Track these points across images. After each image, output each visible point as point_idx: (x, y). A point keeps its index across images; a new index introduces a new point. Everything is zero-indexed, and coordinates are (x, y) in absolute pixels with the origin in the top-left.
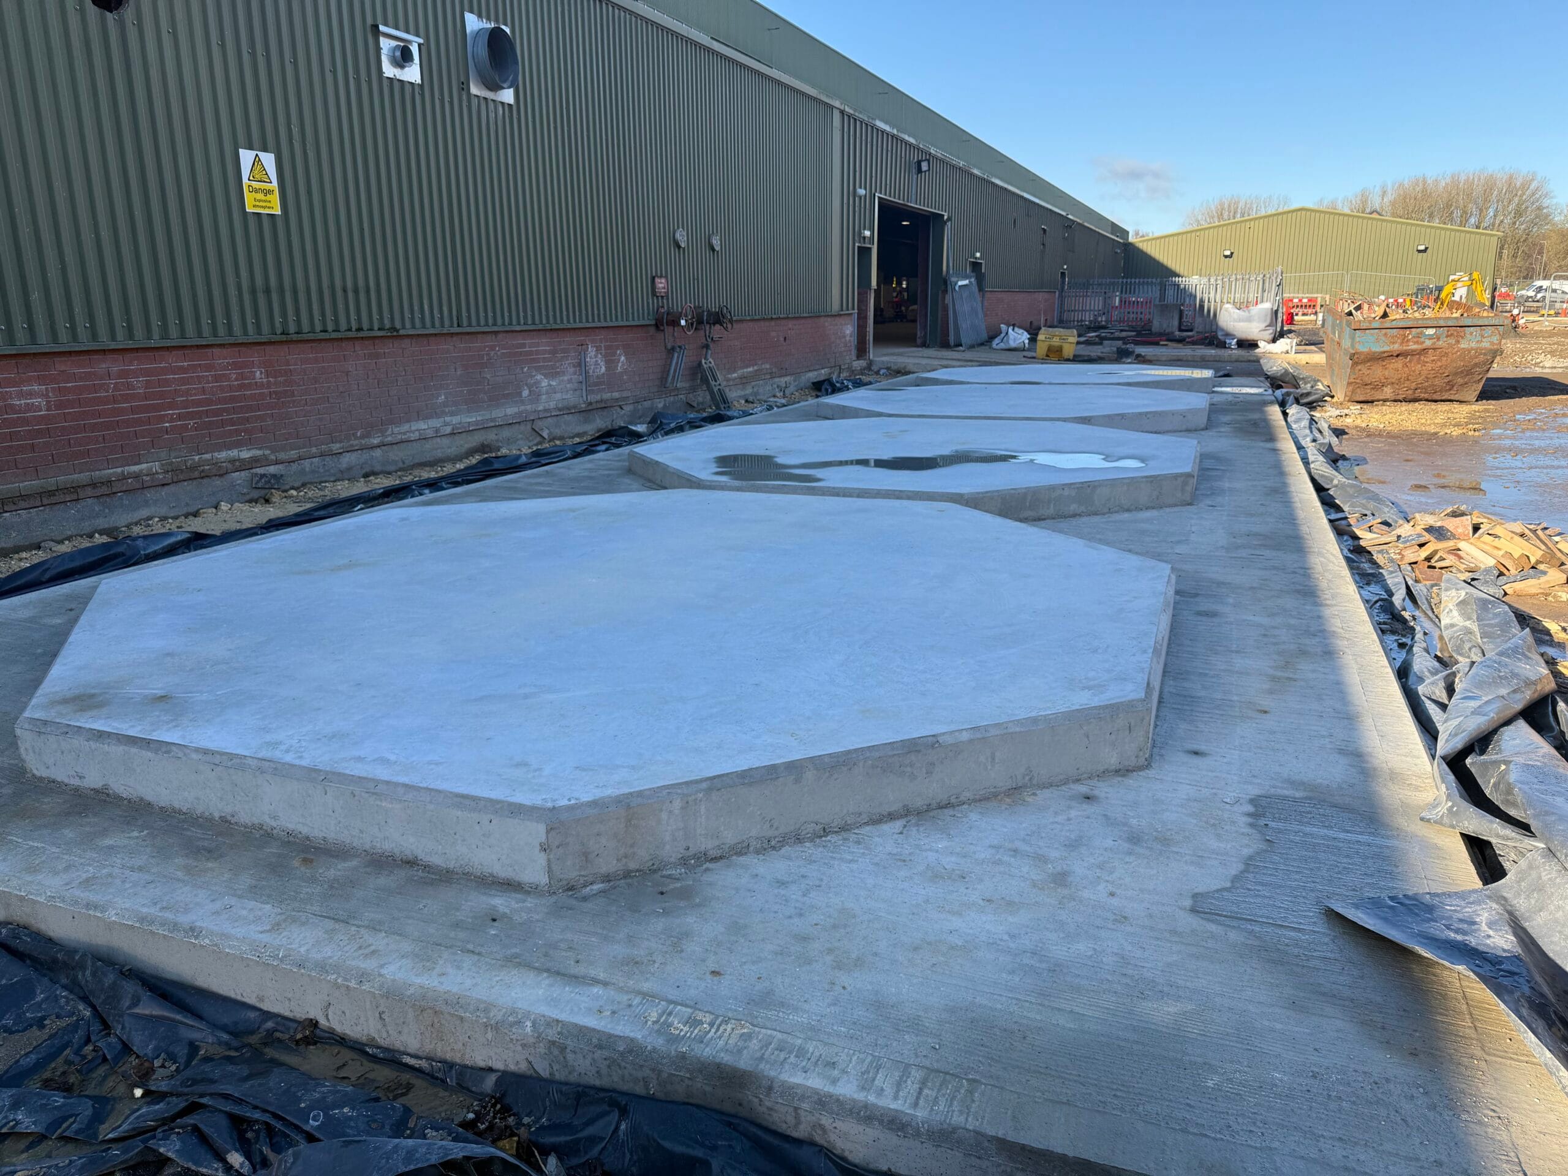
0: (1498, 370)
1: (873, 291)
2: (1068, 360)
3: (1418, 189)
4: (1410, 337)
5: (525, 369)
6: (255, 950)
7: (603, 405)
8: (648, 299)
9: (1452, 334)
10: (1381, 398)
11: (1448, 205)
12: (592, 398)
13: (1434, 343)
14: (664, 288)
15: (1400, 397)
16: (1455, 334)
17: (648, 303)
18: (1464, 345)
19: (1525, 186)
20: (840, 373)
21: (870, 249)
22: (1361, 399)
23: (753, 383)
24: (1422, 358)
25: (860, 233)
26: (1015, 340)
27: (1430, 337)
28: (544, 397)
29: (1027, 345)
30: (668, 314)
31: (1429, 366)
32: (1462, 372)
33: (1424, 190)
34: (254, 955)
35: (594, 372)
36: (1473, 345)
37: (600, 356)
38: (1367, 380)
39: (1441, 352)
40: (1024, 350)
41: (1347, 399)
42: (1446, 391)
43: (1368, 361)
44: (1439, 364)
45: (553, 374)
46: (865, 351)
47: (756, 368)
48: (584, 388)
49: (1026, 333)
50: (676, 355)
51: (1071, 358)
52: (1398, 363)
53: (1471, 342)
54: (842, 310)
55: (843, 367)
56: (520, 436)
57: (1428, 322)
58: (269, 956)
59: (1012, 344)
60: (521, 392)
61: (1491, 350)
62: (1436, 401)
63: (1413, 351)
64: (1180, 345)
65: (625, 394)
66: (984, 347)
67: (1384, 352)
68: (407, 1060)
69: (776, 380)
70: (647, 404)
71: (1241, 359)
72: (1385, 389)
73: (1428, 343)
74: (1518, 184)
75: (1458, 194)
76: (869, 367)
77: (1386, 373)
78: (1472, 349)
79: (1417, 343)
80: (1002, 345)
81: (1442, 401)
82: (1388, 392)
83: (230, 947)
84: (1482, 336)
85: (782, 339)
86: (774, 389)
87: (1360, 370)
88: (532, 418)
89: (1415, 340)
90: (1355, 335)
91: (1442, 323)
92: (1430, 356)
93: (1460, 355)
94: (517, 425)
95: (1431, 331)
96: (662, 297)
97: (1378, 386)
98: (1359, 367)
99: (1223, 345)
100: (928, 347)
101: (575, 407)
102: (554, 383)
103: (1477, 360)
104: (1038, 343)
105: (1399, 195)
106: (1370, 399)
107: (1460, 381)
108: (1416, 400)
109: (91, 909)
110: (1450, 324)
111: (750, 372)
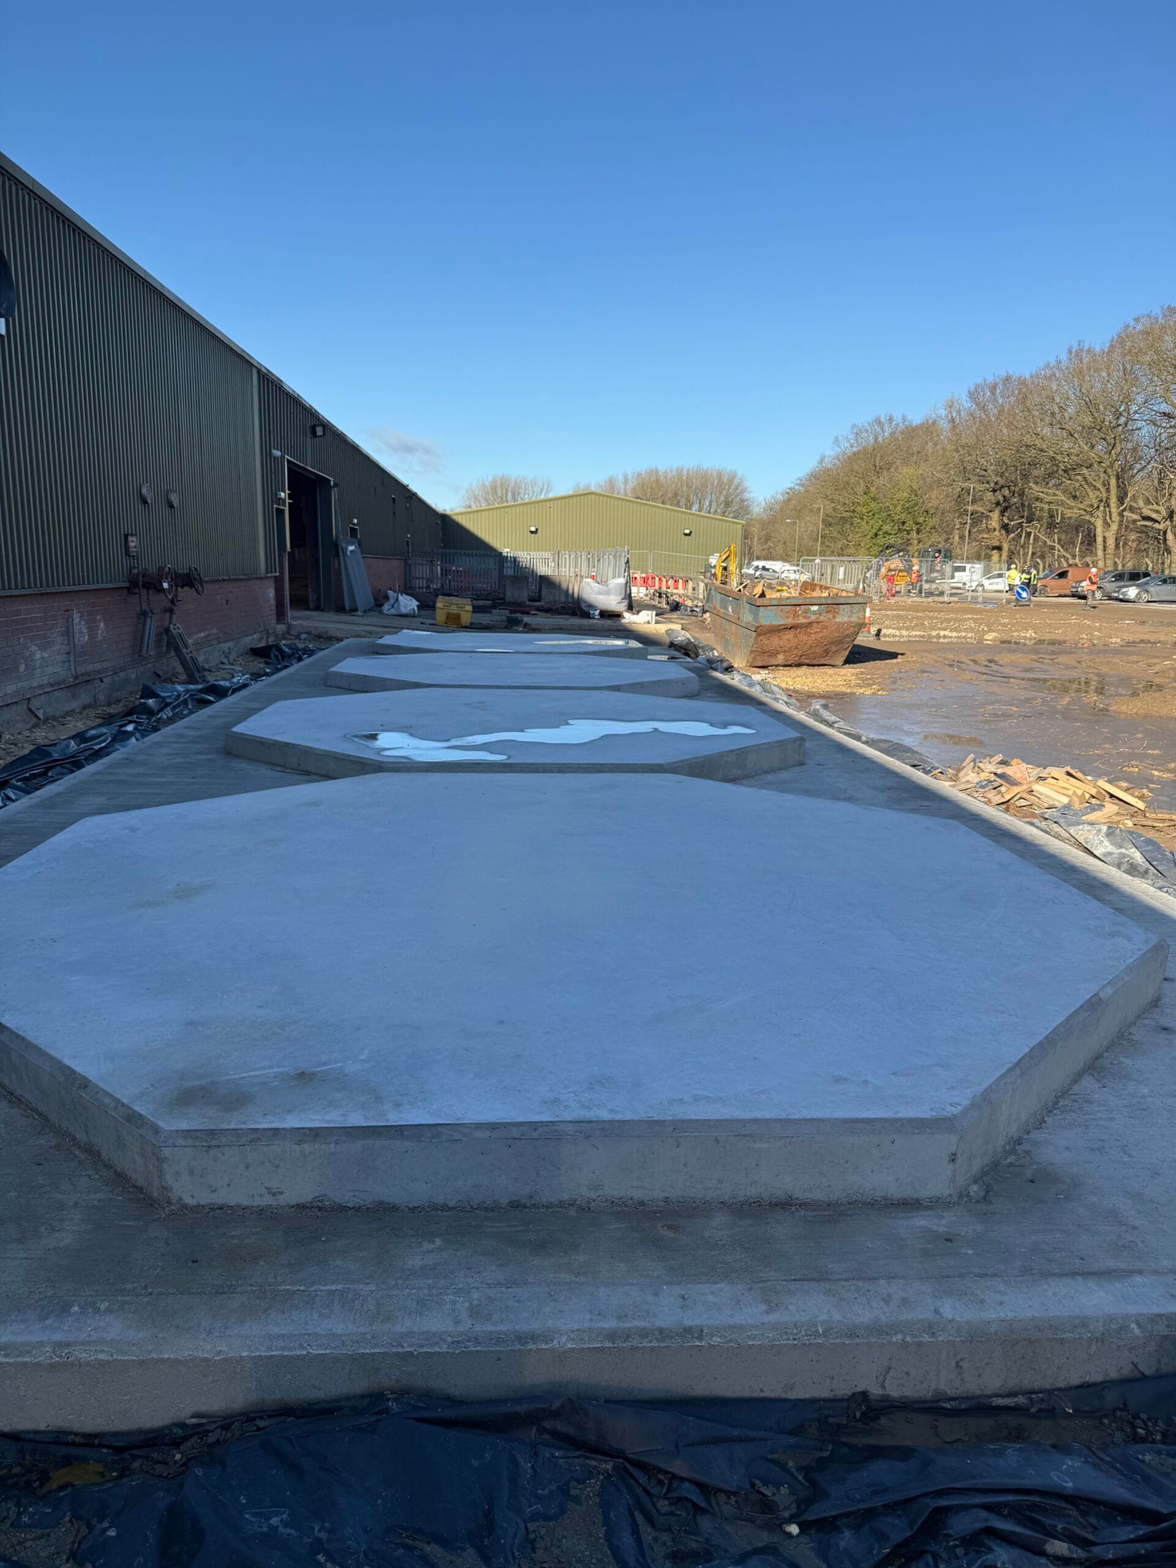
0: (865, 639)
1: (287, 554)
2: (466, 627)
3: (652, 479)
4: (800, 612)
5: (22, 640)
6: (786, 1333)
7: (88, 678)
8: (122, 559)
9: (830, 611)
10: (775, 663)
11: (676, 495)
12: (81, 670)
13: (817, 618)
14: (135, 547)
15: (789, 663)
16: (832, 610)
17: (122, 563)
18: (839, 619)
19: (731, 480)
20: (268, 637)
21: (283, 510)
22: (760, 664)
23: (205, 650)
24: (808, 630)
25: (276, 494)
26: (406, 606)
27: (815, 613)
28: (38, 670)
29: (416, 611)
30: (144, 576)
31: (814, 637)
32: (836, 642)
33: (657, 481)
34: (788, 1339)
35: (79, 641)
36: (846, 619)
37: (83, 623)
38: (766, 649)
39: (822, 625)
40: (414, 616)
41: (748, 664)
42: (823, 657)
43: (769, 633)
44: (821, 635)
45: (43, 647)
46: (284, 615)
47: (206, 633)
48: (72, 659)
49: (414, 600)
50: (149, 620)
51: (468, 625)
52: (790, 635)
53: (844, 617)
54: (268, 573)
55: (270, 631)
56: (18, 718)
57: (813, 600)
58: (807, 1335)
59: (404, 610)
60: (18, 666)
61: (859, 623)
62: (813, 666)
63: (802, 624)
64: (548, 615)
65: (105, 665)
66: (372, 613)
67: (781, 625)
68: (1000, 1402)
69: (222, 645)
70: (122, 675)
71: (613, 629)
72: (779, 656)
73: (813, 618)
74: (725, 482)
75: (682, 486)
76: (288, 632)
77: (781, 643)
78: (845, 623)
79: (805, 617)
80: (393, 611)
81: (818, 665)
82: (780, 659)
83: (749, 1337)
84: (852, 612)
85: (224, 602)
86: (220, 656)
87: (761, 640)
88: (28, 697)
89: (804, 615)
90: (758, 611)
91: (823, 601)
92: (815, 629)
93: (837, 628)
94: (15, 705)
95: (815, 608)
96: (133, 556)
97: (774, 654)
98: (761, 638)
99: (587, 615)
100: (323, 610)
101: (64, 681)
102: (46, 655)
103: (848, 632)
104: (437, 610)
105: (639, 484)
106: (766, 664)
107: (834, 648)
108: (799, 665)
109: (527, 1343)
110: (829, 602)
111: (203, 638)
